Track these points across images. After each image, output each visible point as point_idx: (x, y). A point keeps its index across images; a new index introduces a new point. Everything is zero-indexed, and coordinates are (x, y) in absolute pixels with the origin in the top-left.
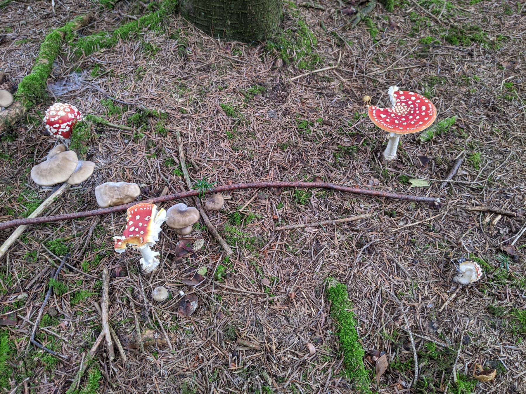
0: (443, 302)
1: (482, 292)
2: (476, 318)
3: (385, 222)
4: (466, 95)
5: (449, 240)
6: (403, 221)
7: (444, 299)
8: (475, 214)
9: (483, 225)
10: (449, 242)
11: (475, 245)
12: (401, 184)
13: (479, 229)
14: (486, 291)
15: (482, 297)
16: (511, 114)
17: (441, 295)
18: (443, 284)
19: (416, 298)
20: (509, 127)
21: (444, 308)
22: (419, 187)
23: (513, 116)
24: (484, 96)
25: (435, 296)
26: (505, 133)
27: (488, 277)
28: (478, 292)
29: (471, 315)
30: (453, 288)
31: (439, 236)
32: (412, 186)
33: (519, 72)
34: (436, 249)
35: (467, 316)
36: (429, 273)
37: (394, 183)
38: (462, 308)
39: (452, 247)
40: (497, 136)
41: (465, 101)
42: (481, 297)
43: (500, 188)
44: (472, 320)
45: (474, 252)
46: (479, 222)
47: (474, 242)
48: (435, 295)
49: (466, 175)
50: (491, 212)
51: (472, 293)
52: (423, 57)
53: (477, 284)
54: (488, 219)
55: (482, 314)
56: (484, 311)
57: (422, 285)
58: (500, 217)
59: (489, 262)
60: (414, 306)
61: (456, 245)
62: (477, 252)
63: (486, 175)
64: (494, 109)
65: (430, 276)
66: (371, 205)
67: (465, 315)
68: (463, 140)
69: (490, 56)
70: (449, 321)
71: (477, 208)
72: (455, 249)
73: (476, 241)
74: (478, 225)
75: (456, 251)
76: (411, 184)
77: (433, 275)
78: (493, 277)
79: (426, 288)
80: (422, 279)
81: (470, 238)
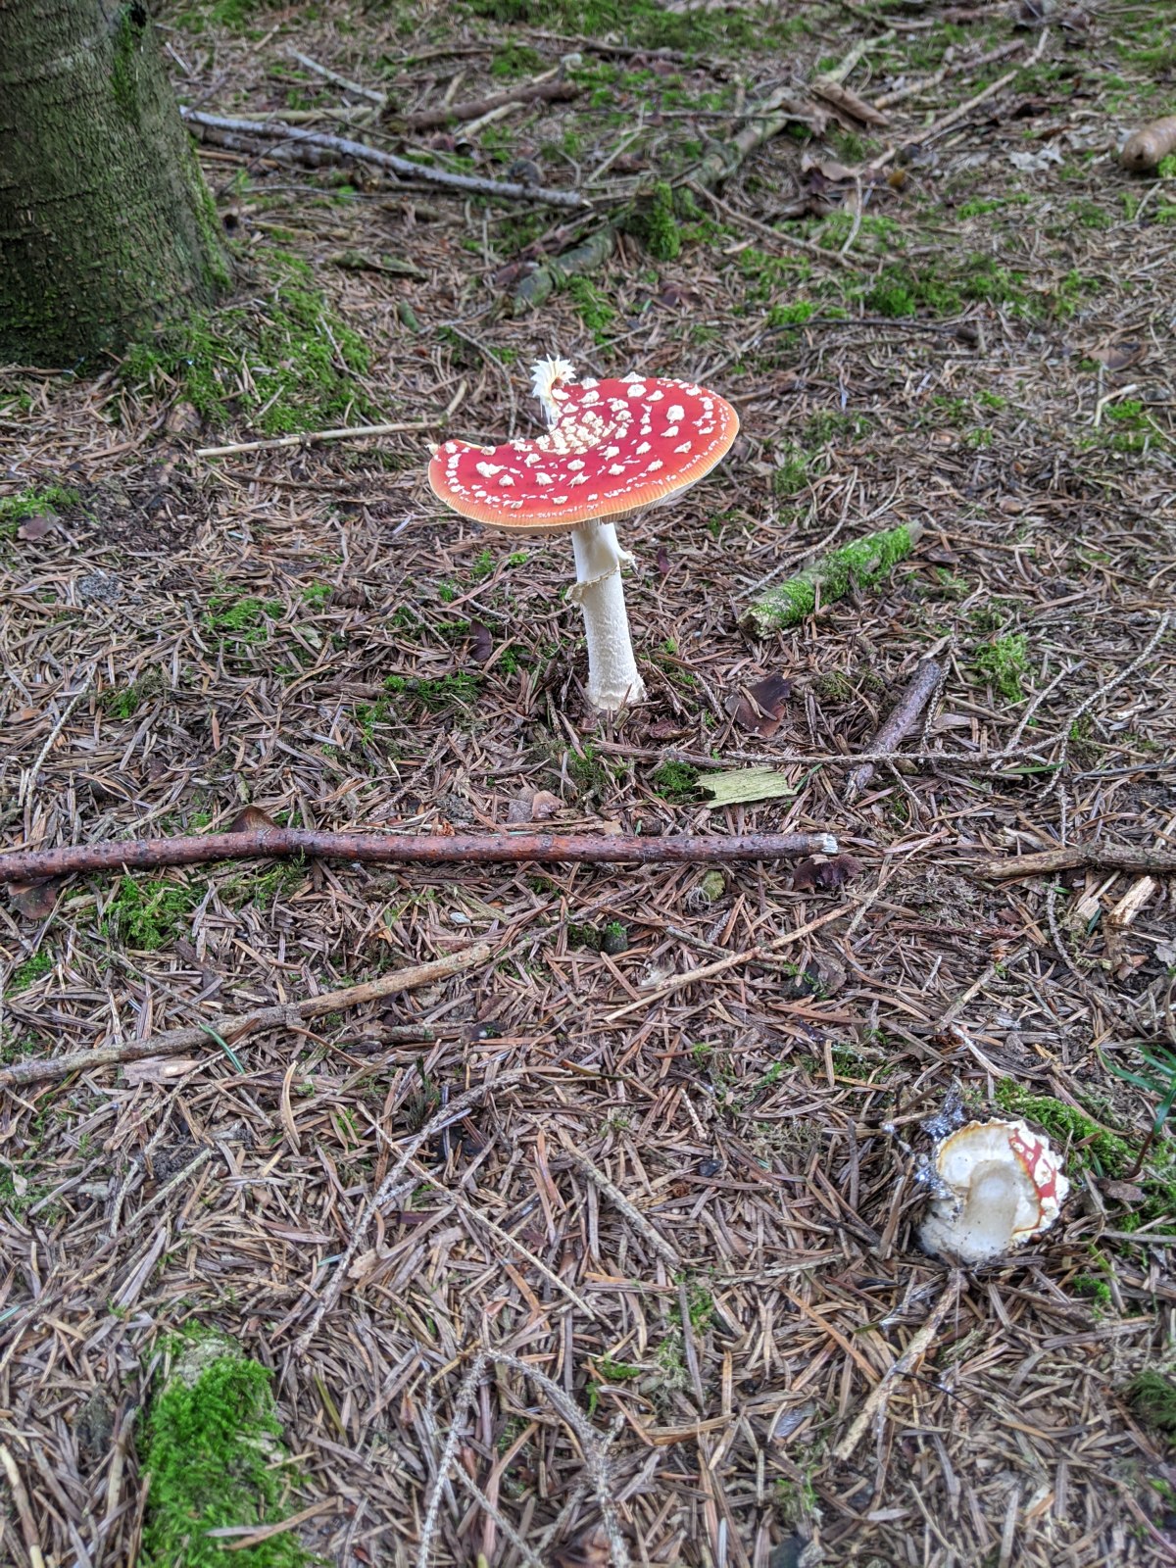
0: (861, 1392)
1: (1090, 1293)
2: (1064, 1475)
3: (571, 981)
4: (953, 453)
5: (893, 1027)
6: (662, 962)
7: (870, 1374)
8: (1025, 893)
9: (1065, 935)
10: (897, 1037)
11: (1034, 1037)
12: (661, 803)
13: (1049, 957)
14: (1114, 1289)
15: (1090, 1328)
16: (1146, 499)
17: (849, 1347)
18: (859, 1276)
19: (698, 1389)
20: (1146, 539)
21: (868, 1432)
22: (747, 804)
23: (1157, 502)
24: (1029, 451)
25: (818, 1363)
26: (1131, 562)
27: (1111, 1203)
28: (1061, 1297)
29: (1031, 1458)
30: (915, 1292)
31: (840, 1014)
32: (712, 804)
33: (1161, 372)
34: (824, 1081)
35: (1011, 1466)
36: (786, 1219)
37: (633, 802)
38: (977, 1413)
39: (912, 1063)
40: (1099, 576)
41: (950, 475)
42: (1084, 1327)
43: (1134, 765)
44: (1042, 1493)
45: (1032, 1073)
46: (1043, 925)
47: (1026, 1025)
48: (814, 1353)
49: (966, 731)
50: (1101, 870)
51: (1029, 1312)
52: (783, 366)
53: (1047, 1250)
54: (1088, 906)
55: (1102, 1439)
56: (1105, 1416)
57: (741, 1304)
58: (1145, 886)
59: (1116, 1118)
60: (691, 1442)
61: (931, 1051)
62: (1048, 1071)
63: (1060, 720)
64: (1072, 488)
65: (793, 1236)
66: (509, 910)
67: (996, 1457)
68: (951, 604)
69: (1042, 339)
70: (896, 1513)
71: (1030, 862)
72: (926, 1071)
73: (1038, 1016)
74: (1041, 937)
75: (933, 1081)
76: (710, 795)
77: (806, 1233)
78: (1140, 1196)
79: (767, 1315)
80: (739, 1262)
81: (1006, 1004)
